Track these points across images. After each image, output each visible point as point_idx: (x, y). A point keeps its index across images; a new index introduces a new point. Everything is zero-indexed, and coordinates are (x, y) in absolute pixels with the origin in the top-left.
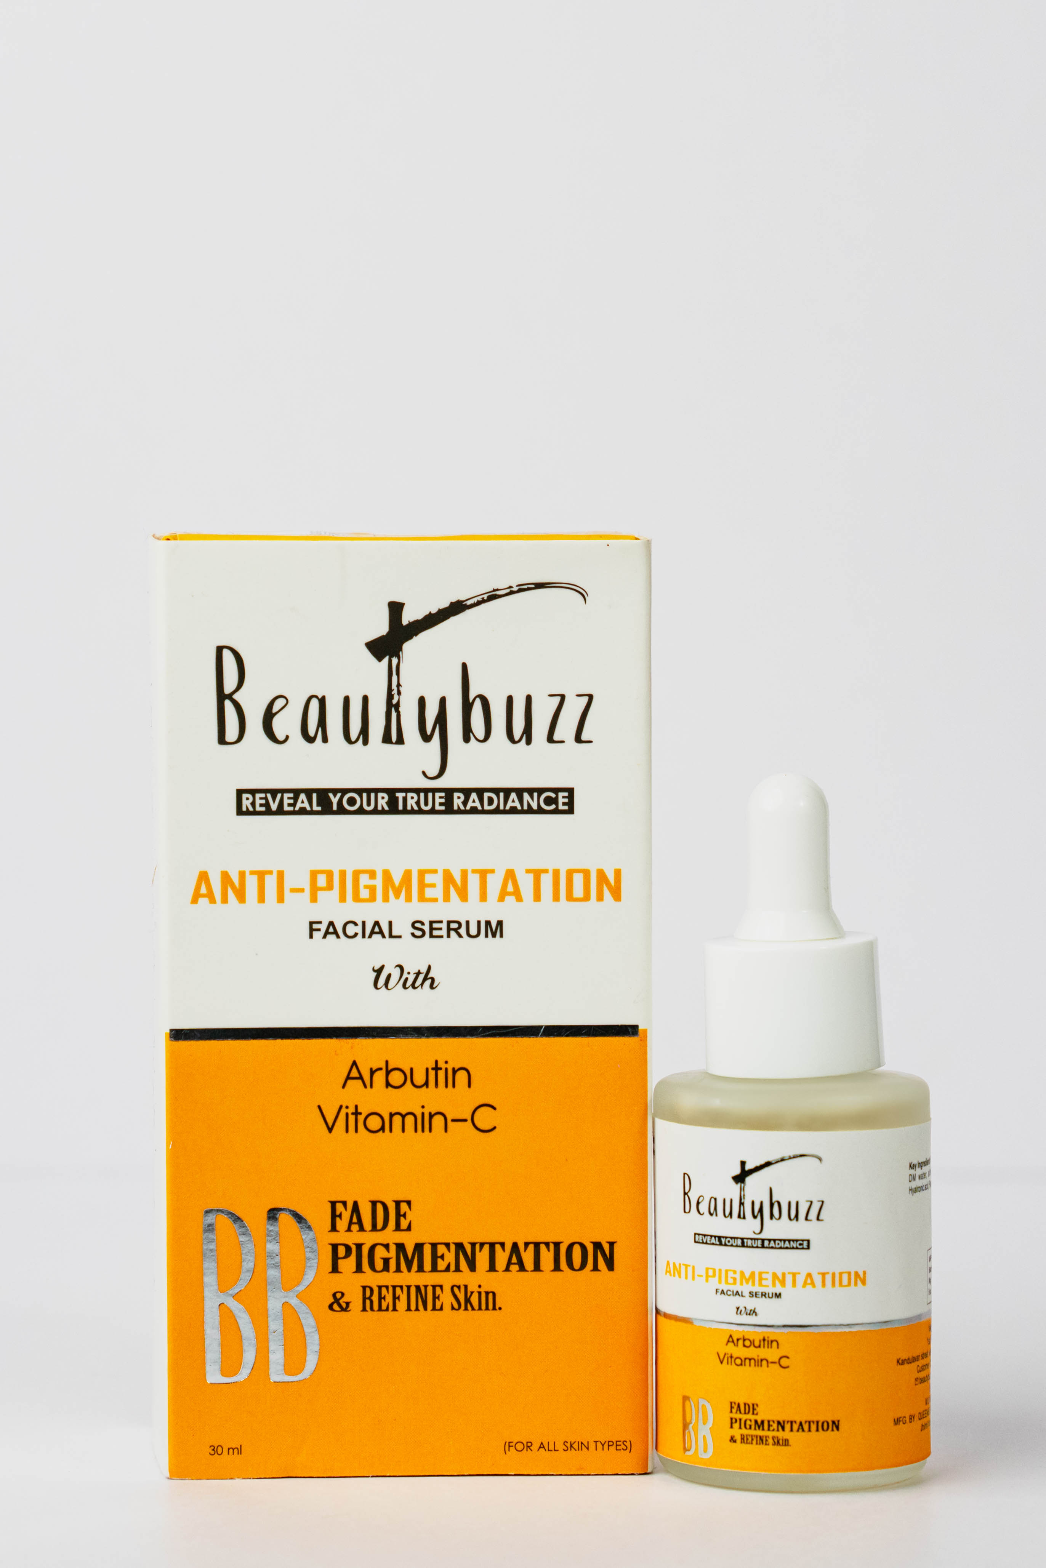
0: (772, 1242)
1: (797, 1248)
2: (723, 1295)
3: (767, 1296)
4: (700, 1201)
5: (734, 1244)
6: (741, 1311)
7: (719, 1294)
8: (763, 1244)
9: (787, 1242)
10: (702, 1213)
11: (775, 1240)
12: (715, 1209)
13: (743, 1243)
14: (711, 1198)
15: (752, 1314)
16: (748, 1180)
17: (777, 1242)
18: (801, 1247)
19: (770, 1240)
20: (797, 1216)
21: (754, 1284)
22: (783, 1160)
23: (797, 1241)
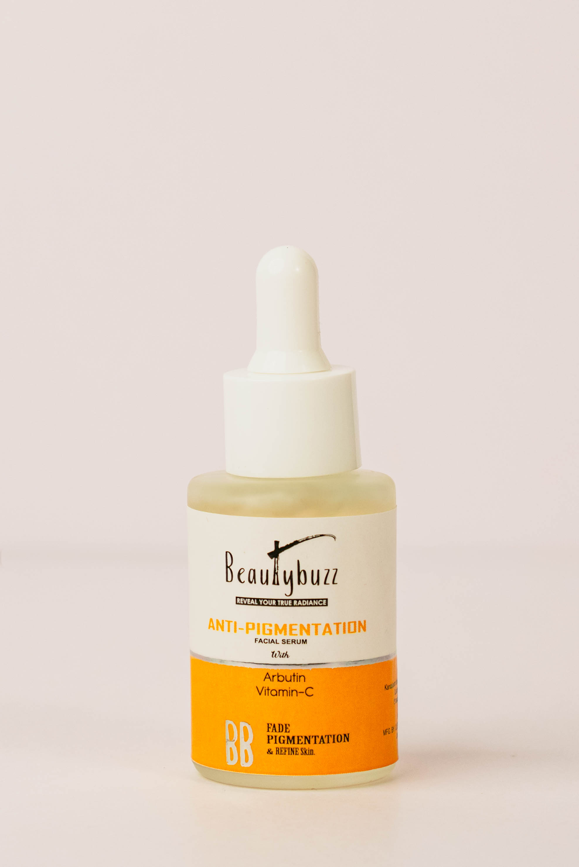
0: (300, 601)
1: (318, 605)
2: (261, 643)
3: (296, 642)
4: (241, 572)
5: (269, 604)
6: (276, 654)
7: (257, 642)
8: (293, 603)
9: (311, 601)
10: (243, 581)
11: (302, 600)
12: (254, 577)
13: (277, 603)
14: (251, 570)
15: (285, 657)
16: (281, 555)
17: (303, 601)
18: (321, 604)
19: (298, 600)
20: (318, 581)
21: (285, 634)
22: (307, 539)
23: (318, 600)
